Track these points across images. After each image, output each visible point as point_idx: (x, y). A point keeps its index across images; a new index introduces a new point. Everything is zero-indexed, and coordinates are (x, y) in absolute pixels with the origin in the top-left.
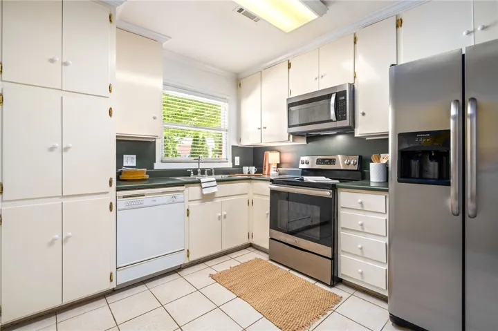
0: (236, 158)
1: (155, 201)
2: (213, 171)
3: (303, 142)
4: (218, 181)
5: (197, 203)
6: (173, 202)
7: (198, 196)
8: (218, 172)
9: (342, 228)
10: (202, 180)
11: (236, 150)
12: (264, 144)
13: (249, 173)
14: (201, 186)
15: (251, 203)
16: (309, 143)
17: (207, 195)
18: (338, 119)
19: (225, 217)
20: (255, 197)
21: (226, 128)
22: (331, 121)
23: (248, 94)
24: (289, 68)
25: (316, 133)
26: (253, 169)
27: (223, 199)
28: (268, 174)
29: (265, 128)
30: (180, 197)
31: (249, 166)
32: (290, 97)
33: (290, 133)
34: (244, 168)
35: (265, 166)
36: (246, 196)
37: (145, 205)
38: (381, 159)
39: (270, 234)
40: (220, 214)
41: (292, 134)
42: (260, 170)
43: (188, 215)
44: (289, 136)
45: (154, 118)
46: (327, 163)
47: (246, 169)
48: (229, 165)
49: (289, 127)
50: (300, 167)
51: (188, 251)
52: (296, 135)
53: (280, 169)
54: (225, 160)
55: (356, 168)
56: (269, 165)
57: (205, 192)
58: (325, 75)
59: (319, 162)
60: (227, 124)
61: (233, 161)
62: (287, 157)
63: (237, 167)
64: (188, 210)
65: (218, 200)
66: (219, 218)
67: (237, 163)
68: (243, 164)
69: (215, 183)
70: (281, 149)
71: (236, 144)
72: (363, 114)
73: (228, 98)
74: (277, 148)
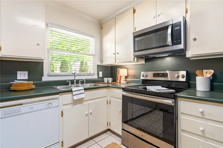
0: (100, 72)
1: (32, 108)
2: (85, 81)
3: (143, 62)
4: (86, 89)
5: (69, 106)
6: (49, 108)
7: (70, 101)
8: (88, 81)
9: (182, 130)
10: (73, 90)
11: (100, 68)
12: (117, 64)
13: (108, 82)
14: (72, 93)
15: (109, 102)
16: (147, 63)
17: (77, 100)
18: (173, 44)
19: (91, 114)
20: (112, 99)
21: (94, 54)
22: (168, 46)
23: (107, 33)
24: (134, 13)
25: (154, 56)
26: (110, 79)
27: (90, 102)
28: (120, 83)
29: (118, 53)
30: (55, 103)
31: (108, 78)
32: (135, 32)
33: (135, 56)
34: (104, 78)
35: (118, 77)
36: (106, 99)
37: (22, 112)
38: (204, 74)
39: (122, 126)
40: (87, 113)
41: (136, 56)
42: (114, 80)
43: (62, 116)
44: (134, 58)
45: (38, 45)
46: (161, 76)
47: (106, 80)
48: (95, 77)
49: (135, 51)
50: (141, 79)
51: (62, 142)
52: (139, 57)
53: (127, 79)
54: (93, 74)
55: (184, 80)
56: (121, 77)
57: (75, 98)
58: (161, 14)
59: (155, 75)
60: (94, 52)
61: (98, 74)
62: (132, 72)
63: (101, 78)
64: (62, 112)
65: (86, 103)
66: (87, 115)
67: (101, 76)
68: (104, 76)
69: (83, 91)
70: (128, 67)
71: (100, 64)
72: (195, 39)
73: (95, 35)
74: (126, 67)
